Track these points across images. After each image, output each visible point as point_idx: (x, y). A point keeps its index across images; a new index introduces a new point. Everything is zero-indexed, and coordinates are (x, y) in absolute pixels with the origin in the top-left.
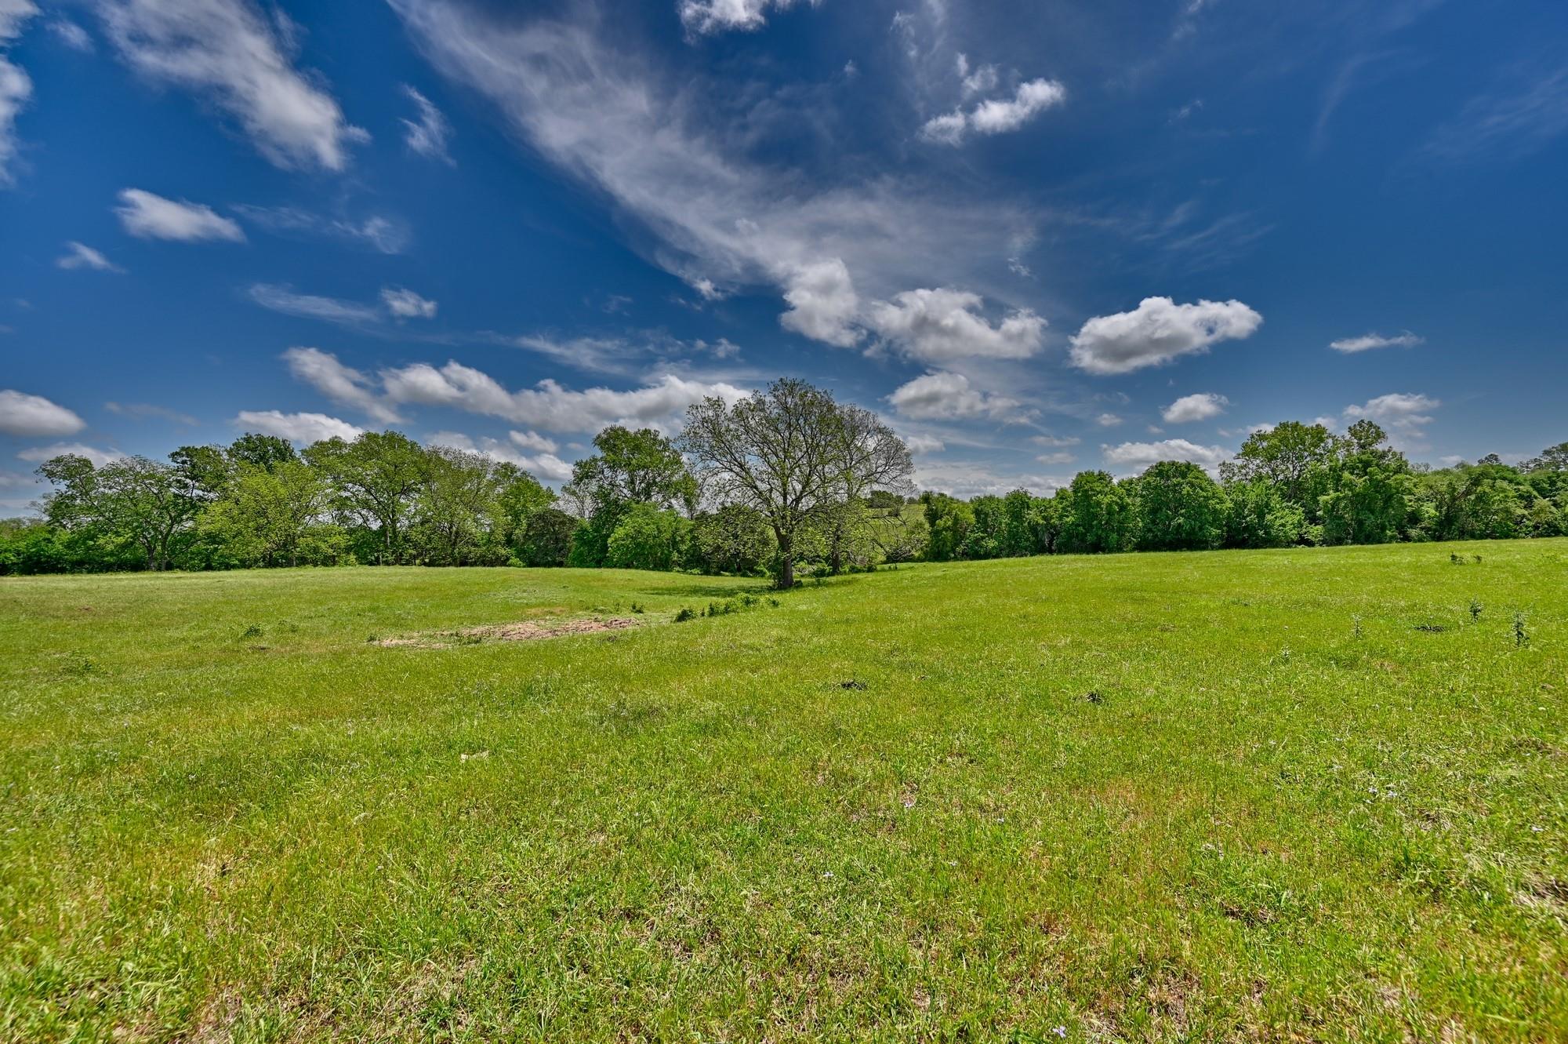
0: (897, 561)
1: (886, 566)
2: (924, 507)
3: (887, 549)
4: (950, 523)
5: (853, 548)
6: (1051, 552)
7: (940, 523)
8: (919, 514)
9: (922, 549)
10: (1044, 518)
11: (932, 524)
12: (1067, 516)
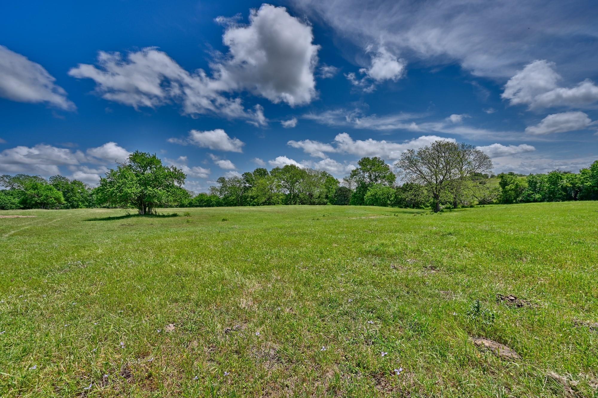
0: (484, 204)
1: (479, 206)
2: (499, 180)
3: (479, 199)
4: (513, 187)
5: (463, 198)
6: (576, 199)
7: (508, 187)
8: (496, 183)
9: (498, 198)
10: (571, 183)
11: (503, 188)
12: (587, 182)
